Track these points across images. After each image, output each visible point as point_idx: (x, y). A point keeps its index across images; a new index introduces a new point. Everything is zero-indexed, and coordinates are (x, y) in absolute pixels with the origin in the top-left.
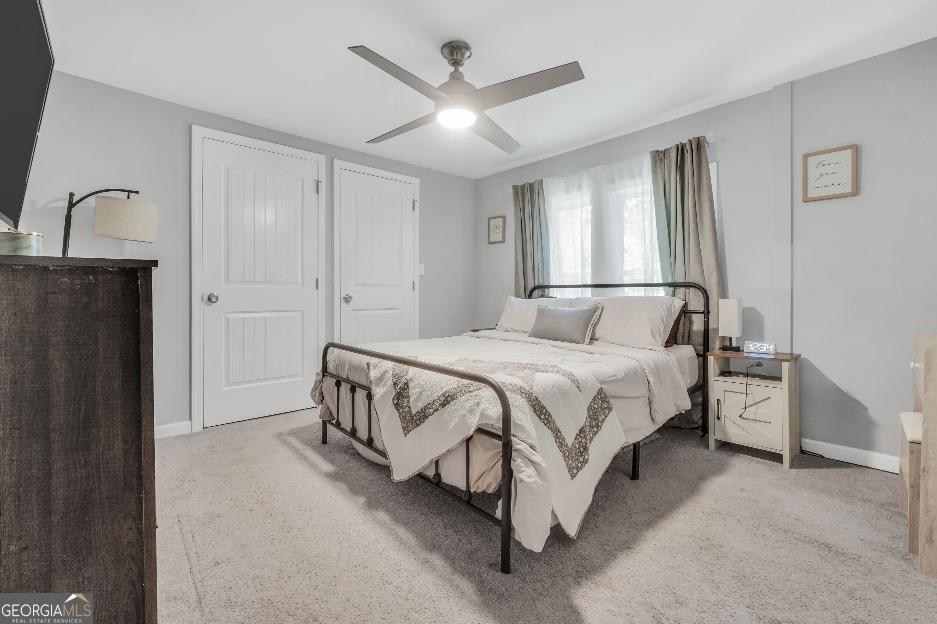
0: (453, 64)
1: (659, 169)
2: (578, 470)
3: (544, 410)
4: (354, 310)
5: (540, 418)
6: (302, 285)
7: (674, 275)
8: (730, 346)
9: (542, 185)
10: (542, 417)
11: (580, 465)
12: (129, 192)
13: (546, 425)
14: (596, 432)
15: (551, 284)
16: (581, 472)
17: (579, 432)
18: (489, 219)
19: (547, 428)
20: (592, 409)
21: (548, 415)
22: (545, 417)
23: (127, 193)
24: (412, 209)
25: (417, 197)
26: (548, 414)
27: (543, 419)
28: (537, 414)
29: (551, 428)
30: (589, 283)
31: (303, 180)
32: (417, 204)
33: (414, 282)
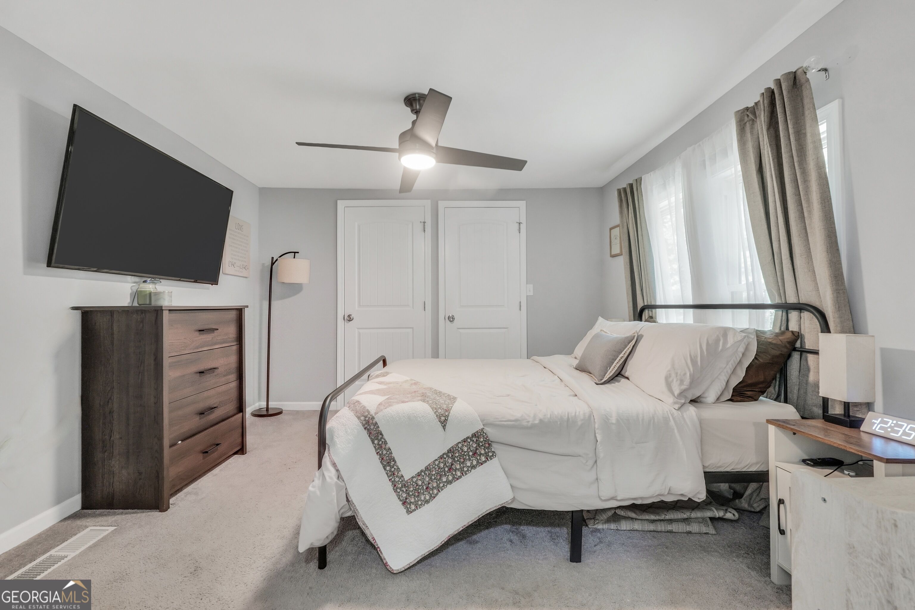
0: (415, 113)
1: (749, 135)
2: (417, 507)
3: (381, 436)
4: (458, 329)
5: (373, 443)
6: (413, 308)
7: (782, 291)
8: (844, 415)
9: (641, 184)
10: (376, 442)
11: (420, 503)
12: (295, 253)
13: (376, 450)
14: (459, 476)
15: (658, 303)
16: (419, 510)
17: (425, 468)
18: (611, 229)
19: (376, 453)
20: (459, 451)
21: (382, 442)
22: (378, 443)
23: (294, 253)
24: (518, 231)
25: (523, 220)
26: (383, 440)
27: (375, 444)
28: (371, 439)
29: (380, 454)
30: (691, 303)
31: (413, 223)
32: (523, 227)
33: (520, 302)
